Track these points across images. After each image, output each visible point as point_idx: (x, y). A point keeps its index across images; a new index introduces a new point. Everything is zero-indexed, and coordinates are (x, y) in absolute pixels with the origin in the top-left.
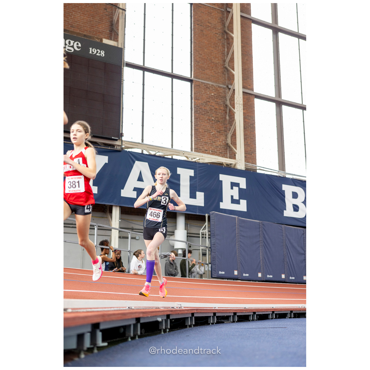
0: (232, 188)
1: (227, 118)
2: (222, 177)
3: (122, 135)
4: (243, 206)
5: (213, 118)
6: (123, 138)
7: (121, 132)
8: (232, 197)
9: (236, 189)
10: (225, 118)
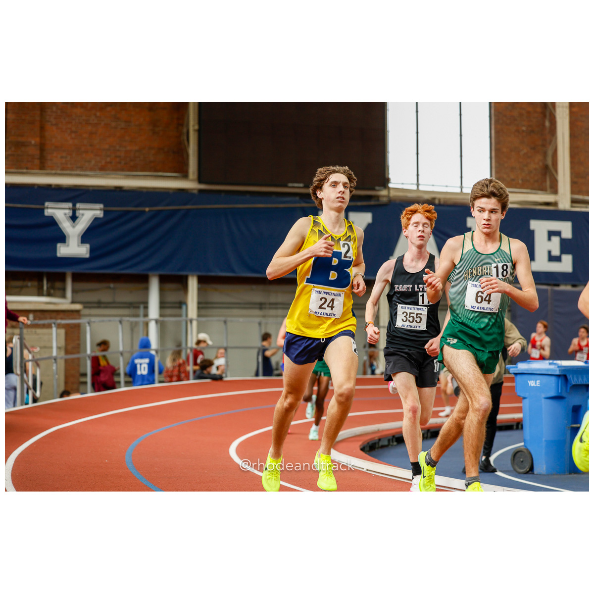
0: (549, 239)
1: (547, 124)
2: (534, 224)
3: (388, 180)
4: (566, 265)
5: (524, 128)
6: (390, 185)
7: (387, 176)
8: (550, 252)
9: (556, 240)
10: (544, 125)
